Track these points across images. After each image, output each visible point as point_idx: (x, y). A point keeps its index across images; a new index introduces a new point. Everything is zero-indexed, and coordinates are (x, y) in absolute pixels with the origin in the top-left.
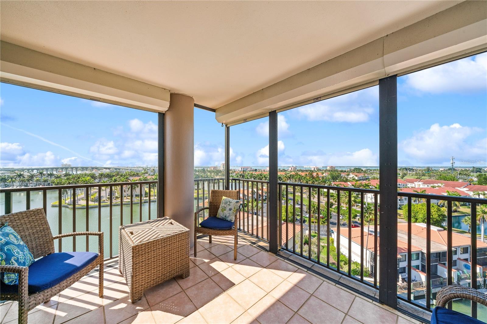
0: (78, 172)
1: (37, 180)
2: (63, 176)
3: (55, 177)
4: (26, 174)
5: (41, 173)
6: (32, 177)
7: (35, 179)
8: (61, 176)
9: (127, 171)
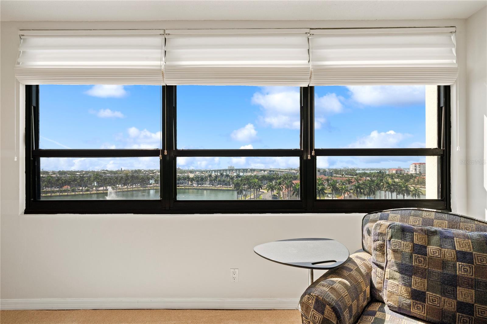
0: (244, 174)
1: (219, 180)
2: (235, 177)
3: (230, 178)
4: (213, 174)
5: (222, 174)
6: (216, 177)
7: (218, 179)
8: (234, 177)
9: (282, 173)
